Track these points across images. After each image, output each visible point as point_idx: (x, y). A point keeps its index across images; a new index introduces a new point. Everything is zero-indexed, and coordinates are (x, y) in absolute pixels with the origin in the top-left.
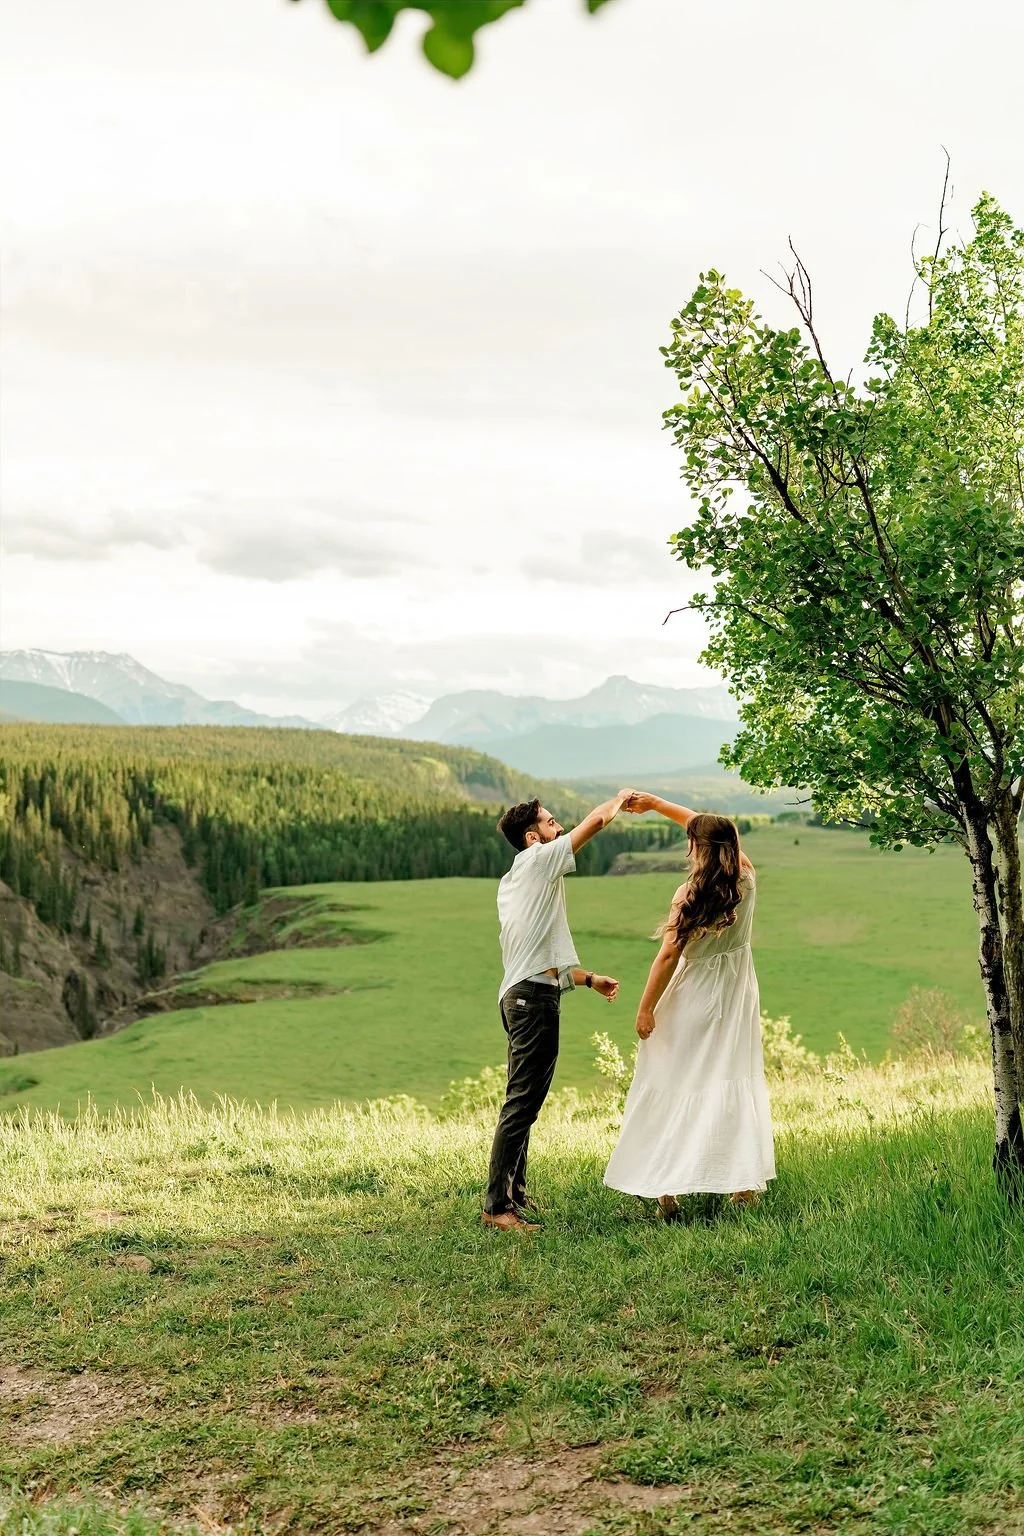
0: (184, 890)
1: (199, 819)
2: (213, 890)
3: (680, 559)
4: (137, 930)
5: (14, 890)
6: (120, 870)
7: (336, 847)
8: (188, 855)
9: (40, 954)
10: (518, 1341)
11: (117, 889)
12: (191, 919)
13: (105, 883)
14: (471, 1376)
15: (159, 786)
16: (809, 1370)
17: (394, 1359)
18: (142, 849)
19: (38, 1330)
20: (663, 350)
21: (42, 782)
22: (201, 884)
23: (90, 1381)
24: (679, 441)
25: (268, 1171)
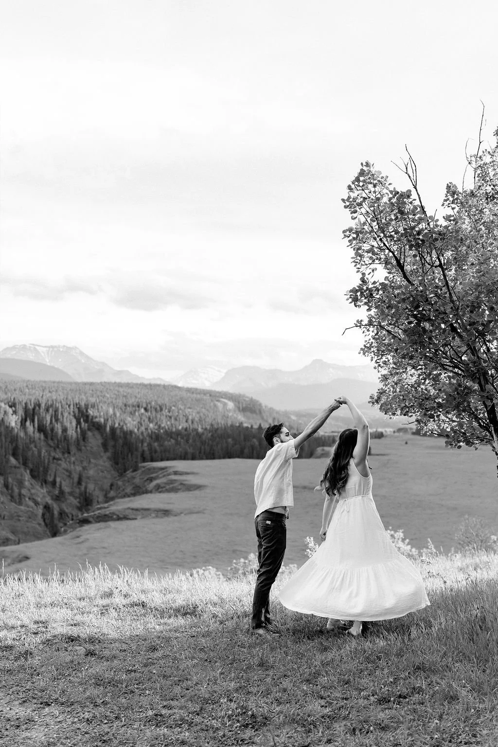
0: (103, 464)
1: (110, 429)
2: (117, 463)
3: (351, 303)
4: (79, 483)
5: (19, 463)
6: (72, 453)
7: (177, 443)
8: (105, 446)
9: (31, 494)
10: (268, 693)
11: (70, 462)
12: (105, 478)
13: (64, 460)
14: (245, 710)
15: (91, 412)
16: (415, 711)
17: (206, 701)
18: (82, 443)
19: (29, 683)
20: (343, 200)
21: (34, 409)
22: (111, 461)
23: (55, 710)
24: (351, 245)
25: (143, 605)
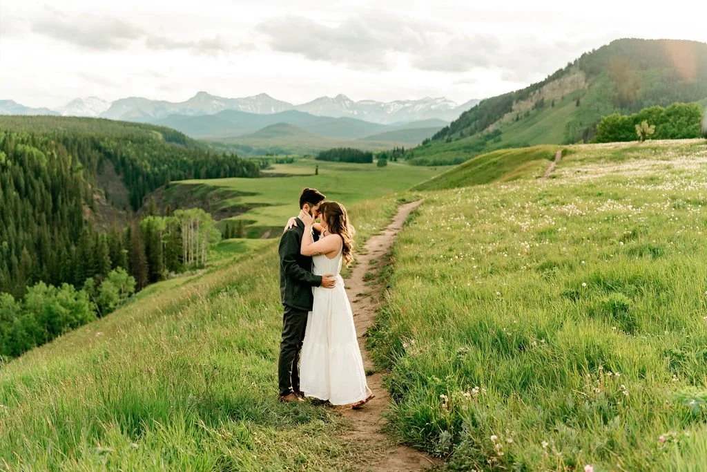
0: (118, 184)
1: (120, 157)
2: (128, 184)
8: (117, 170)
15: (102, 144)
18: (101, 168)
22: (123, 182)
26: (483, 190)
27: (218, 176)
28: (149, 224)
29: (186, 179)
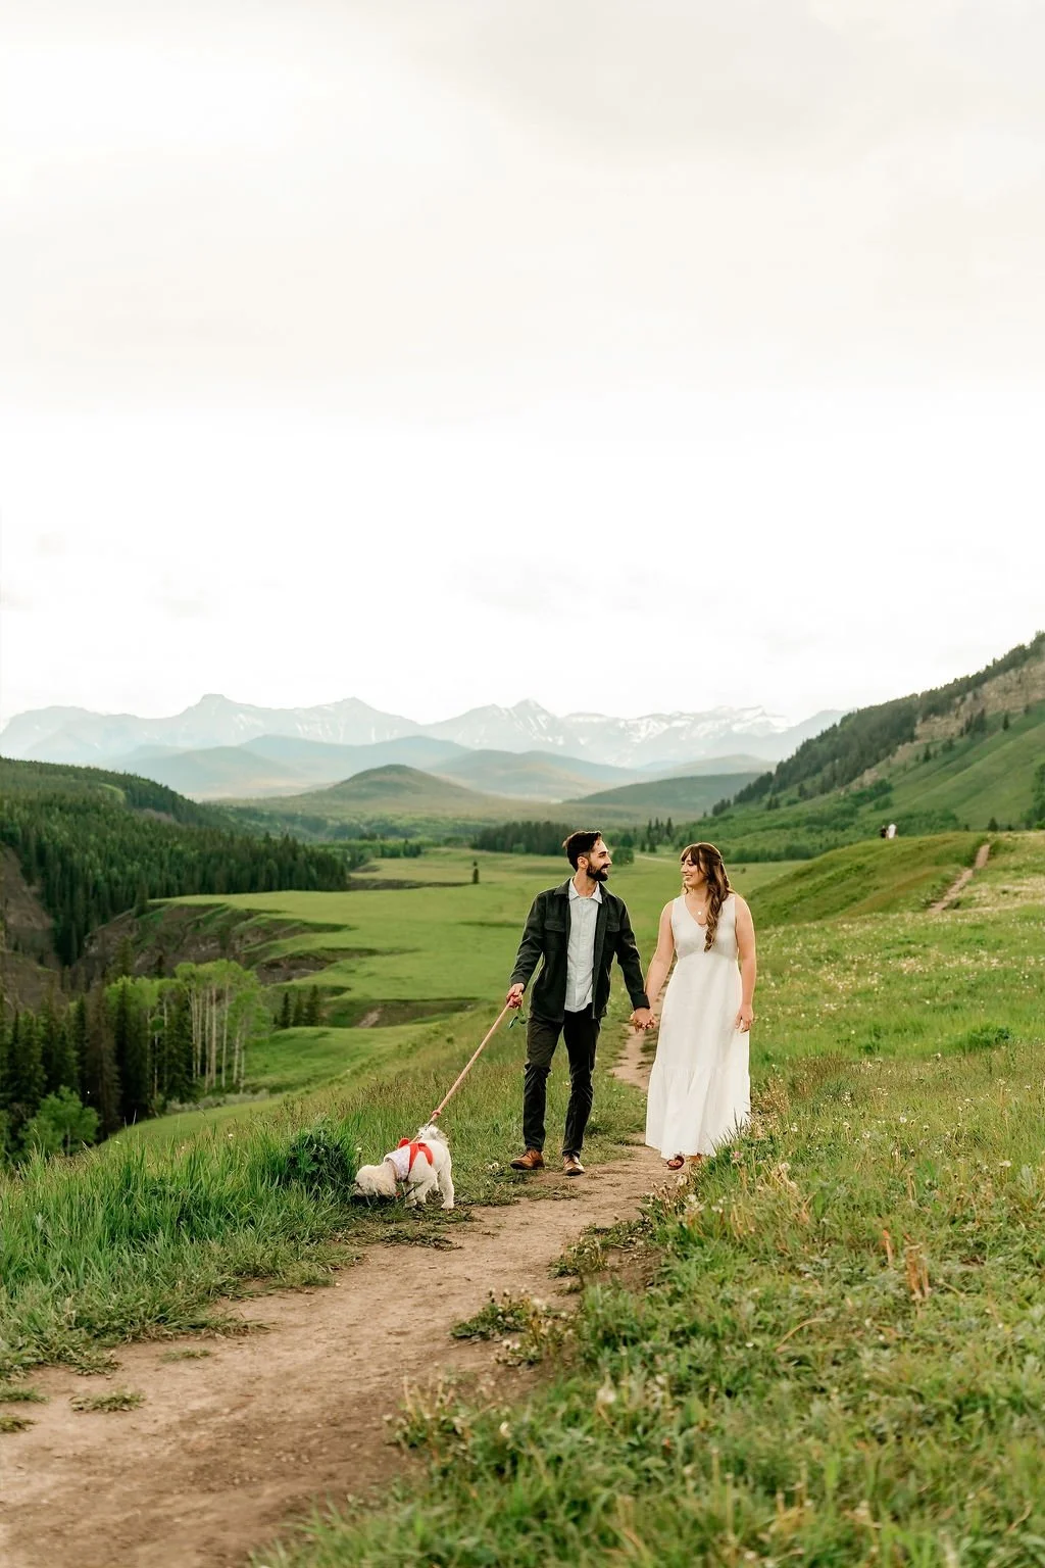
0: (28, 905)
1: (35, 845)
2: (51, 905)
8: (27, 874)
22: (41, 900)
26: (813, 931)
27: (253, 887)
28: (123, 995)
29: (182, 894)
